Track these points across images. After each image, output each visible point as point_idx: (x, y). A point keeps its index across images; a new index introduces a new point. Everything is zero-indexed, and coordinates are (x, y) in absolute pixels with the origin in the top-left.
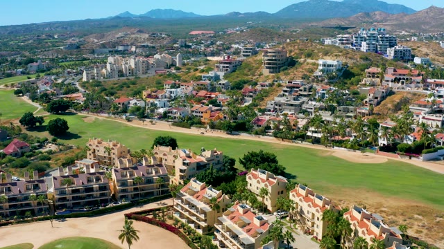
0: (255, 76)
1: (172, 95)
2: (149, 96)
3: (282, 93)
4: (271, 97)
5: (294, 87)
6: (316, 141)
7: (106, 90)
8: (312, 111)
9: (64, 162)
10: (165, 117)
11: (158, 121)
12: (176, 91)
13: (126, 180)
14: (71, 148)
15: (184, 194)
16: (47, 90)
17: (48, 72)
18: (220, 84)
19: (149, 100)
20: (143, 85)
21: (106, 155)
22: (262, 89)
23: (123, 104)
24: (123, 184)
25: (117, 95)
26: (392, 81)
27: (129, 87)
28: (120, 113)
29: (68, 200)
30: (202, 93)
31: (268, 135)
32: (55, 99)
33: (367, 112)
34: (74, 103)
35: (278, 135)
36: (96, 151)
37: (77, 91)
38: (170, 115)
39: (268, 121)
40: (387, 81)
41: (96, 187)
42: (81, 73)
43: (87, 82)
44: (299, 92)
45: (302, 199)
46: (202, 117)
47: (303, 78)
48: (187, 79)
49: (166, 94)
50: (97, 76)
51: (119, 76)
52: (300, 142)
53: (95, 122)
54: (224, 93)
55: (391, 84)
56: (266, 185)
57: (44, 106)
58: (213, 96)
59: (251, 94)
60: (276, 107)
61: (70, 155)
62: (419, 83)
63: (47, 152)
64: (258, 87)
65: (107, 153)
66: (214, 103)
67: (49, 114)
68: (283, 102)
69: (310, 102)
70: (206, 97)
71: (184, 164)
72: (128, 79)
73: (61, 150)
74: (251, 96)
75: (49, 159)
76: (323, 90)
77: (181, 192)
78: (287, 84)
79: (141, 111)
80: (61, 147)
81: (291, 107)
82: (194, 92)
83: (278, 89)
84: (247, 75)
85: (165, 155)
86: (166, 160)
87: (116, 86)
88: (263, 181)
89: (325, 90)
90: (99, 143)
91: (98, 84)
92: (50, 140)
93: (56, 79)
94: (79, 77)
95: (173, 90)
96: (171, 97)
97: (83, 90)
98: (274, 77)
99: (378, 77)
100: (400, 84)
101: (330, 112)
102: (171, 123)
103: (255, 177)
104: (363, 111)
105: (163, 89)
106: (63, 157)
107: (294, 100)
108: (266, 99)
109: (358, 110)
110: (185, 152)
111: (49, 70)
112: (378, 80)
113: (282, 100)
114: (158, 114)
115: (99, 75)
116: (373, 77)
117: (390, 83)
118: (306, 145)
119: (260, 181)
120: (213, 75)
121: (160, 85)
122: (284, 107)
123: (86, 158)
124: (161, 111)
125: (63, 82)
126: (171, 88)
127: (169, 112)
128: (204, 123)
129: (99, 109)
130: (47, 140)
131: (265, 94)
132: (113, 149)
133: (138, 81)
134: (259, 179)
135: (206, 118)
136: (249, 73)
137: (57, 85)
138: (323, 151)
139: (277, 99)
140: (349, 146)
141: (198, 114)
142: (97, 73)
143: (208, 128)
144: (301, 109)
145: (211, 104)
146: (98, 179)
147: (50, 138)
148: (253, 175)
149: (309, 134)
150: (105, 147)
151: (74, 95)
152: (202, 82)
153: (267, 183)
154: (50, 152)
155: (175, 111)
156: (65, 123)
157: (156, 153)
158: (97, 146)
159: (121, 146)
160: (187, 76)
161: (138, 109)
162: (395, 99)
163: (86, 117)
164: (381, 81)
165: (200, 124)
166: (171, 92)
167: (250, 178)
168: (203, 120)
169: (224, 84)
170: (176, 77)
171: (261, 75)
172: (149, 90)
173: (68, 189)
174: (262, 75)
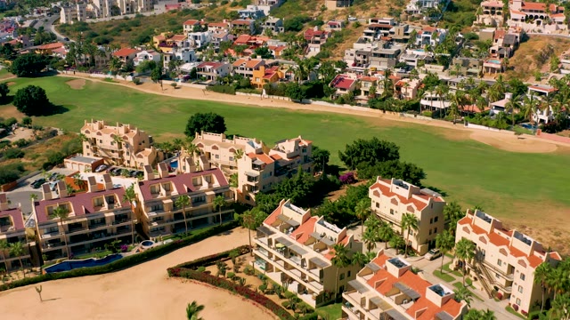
0: (315, 10)
1: (198, 42)
2: (163, 44)
3: (364, 36)
4: (347, 43)
5: (381, 28)
6: (438, 114)
7: (96, 35)
8: (415, 64)
9: (46, 161)
10: (193, 76)
11: (185, 84)
12: (204, 36)
13: (161, 201)
14: (54, 133)
15: (272, 229)
16: (11, 39)
17: (10, 12)
18: (268, 24)
19: (165, 50)
20: (151, 26)
21: (115, 146)
22: (333, 31)
23: (127, 58)
24: (157, 207)
25: (114, 43)
26: (522, 20)
27: (130, 30)
28: (123, 71)
29: (63, 244)
30: (243, 38)
31: (359, 105)
32: (23, 52)
33: (499, 67)
34: (51, 58)
35: (376, 105)
36: (98, 142)
37: (53, 38)
38: (200, 73)
39: (356, 82)
40: (516, 20)
41: (111, 217)
42: (57, 11)
43: (67, 25)
44: (390, 35)
45: (487, 239)
46: (251, 76)
47: (390, 14)
48: (213, 17)
49: (189, 41)
50: (81, 15)
51: (112, 15)
52: (413, 116)
53: (86, 87)
54: (276, 37)
55: (521, 25)
56: (410, 208)
57: (8, 64)
58: (259, 41)
59: (317, 39)
60: (359, 58)
61: (54, 148)
62: (561, 23)
63: (17, 143)
64: (326, 28)
65: (116, 145)
66: (264, 53)
67: (15, 77)
68: (369, 50)
69: (408, 51)
70: (251, 44)
71: (254, 166)
72: (127, 19)
73: (39, 139)
74: (318, 42)
75: (22, 156)
76: (426, 33)
77: (265, 225)
78: (370, 23)
79: (157, 69)
80: (38, 132)
81: (382, 59)
82: (231, 37)
83: (355, 30)
84: (303, 10)
85: (215, 148)
86: (217, 156)
87: (110, 29)
88: (404, 201)
89: (430, 33)
90: (101, 128)
91: (84, 27)
92: (20, 121)
93: (21, 23)
94: (54, 16)
95: (199, 34)
96: (197, 44)
97: (63, 37)
98: (345, 13)
99: (499, 14)
100: (535, 24)
101: (442, 67)
102: (204, 87)
103: (387, 192)
104: (493, 66)
105: (182, 33)
106: (44, 151)
107: (385, 47)
108: (341, 46)
109: (485, 64)
110: (253, 146)
111: (11, 9)
112: (500, 18)
113: (366, 47)
114: (183, 72)
115: (84, 14)
116: (493, 13)
117: (520, 23)
118: (422, 120)
119: (398, 200)
120: (254, 10)
121: (175, 26)
122: (370, 58)
123: (81, 152)
124: (188, 67)
125: (32, 26)
126: (195, 31)
127: (200, 70)
128: (256, 85)
129: (91, 66)
130: (15, 122)
131: (338, 39)
132: (125, 138)
133: (142, 22)
134: (395, 197)
135: (258, 78)
136: (306, 7)
137: (23, 31)
138: (453, 131)
139: (358, 46)
140: (493, 123)
141: (245, 72)
142: (81, 11)
143: (264, 93)
144: (397, 62)
145: (259, 54)
146: (111, 201)
147: (20, 117)
148: (382, 188)
149: (423, 102)
150: (112, 136)
151: (51, 46)
152: (240, 21)
153: (412, 204)
154: (22, 144)
155: (208, 67)
156: (41, 92)
157: (201, 145)
158: (99, 134)
159: (139, 133)
160: (212, 12)
161: (151, 65)
162: (535, 47)
163: (71, 79)
164: (505, 19)
165: (250, 87)
166: (196, 37)
167: (376, 194)
168: (253, 81)
169: (274, 24)
170: (197, 14)
171: (324, 9)
172: (163, 34)
173: (62, 224)
174: (326, 9)
